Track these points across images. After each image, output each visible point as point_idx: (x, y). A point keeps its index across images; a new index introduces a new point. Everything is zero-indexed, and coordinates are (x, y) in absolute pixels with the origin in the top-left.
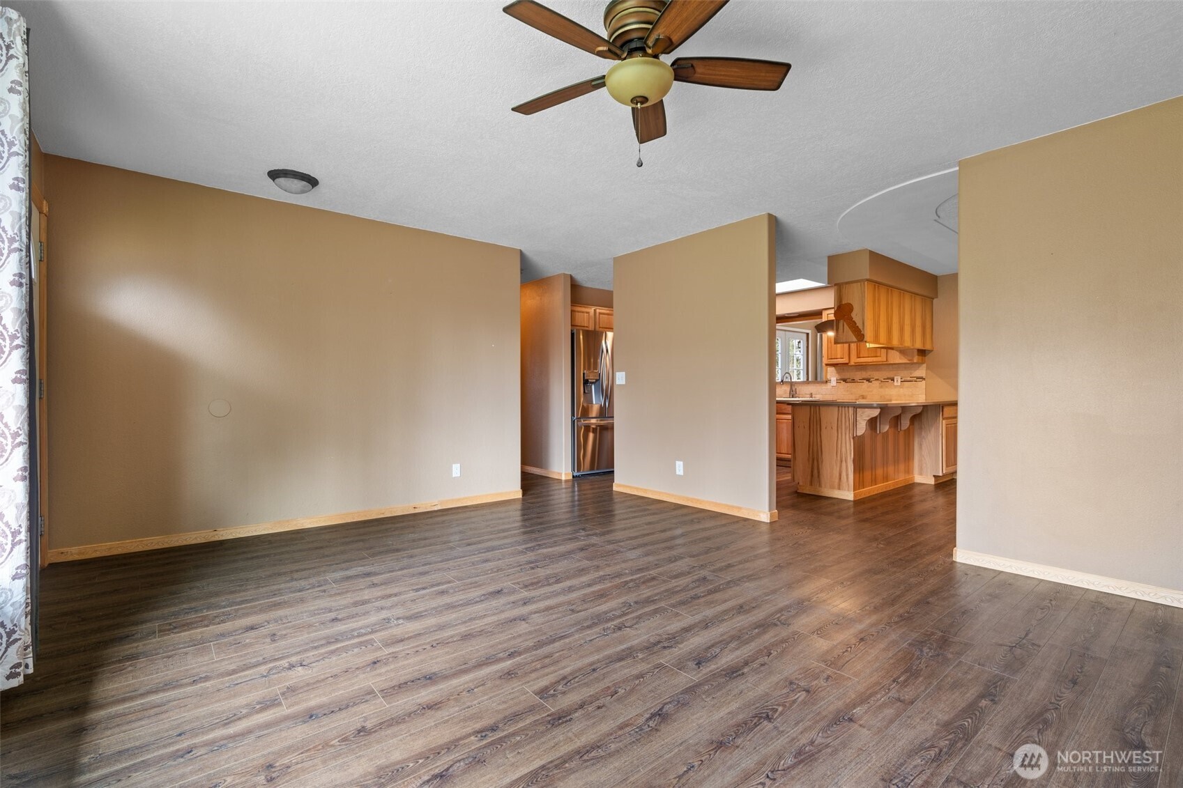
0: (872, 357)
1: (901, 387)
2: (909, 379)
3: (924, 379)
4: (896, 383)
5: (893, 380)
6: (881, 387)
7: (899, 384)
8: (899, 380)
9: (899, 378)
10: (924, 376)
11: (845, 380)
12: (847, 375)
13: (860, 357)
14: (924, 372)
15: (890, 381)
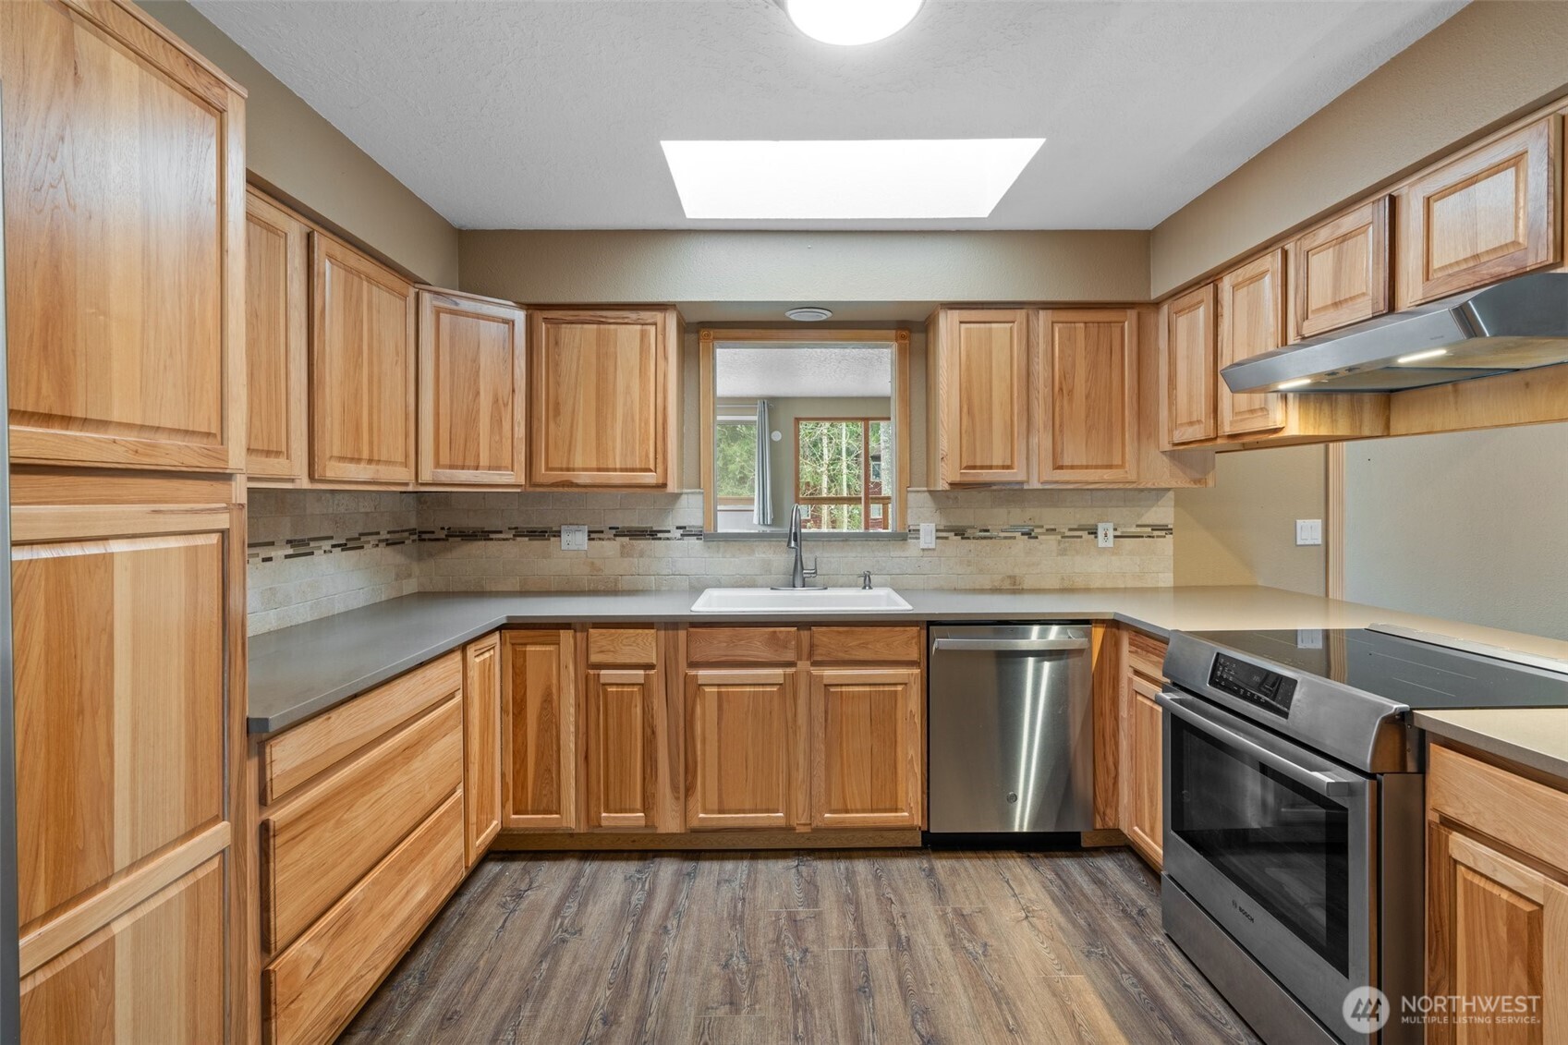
0: (1096, 467)
1: (1114, 551)
2: (1134, 530)
3: (1169, 531)
4: (1101, 542)
5: (1094, 532)
6: (1063, 552)
7: (1110, 543)
8: (1111, 533)
9: (1110, 526)
10: (1170, 522)
11: (961, 533)
12: (964, 518)
13: (1061, 467)
14: (1171, 511)
15: (1084, 534)
